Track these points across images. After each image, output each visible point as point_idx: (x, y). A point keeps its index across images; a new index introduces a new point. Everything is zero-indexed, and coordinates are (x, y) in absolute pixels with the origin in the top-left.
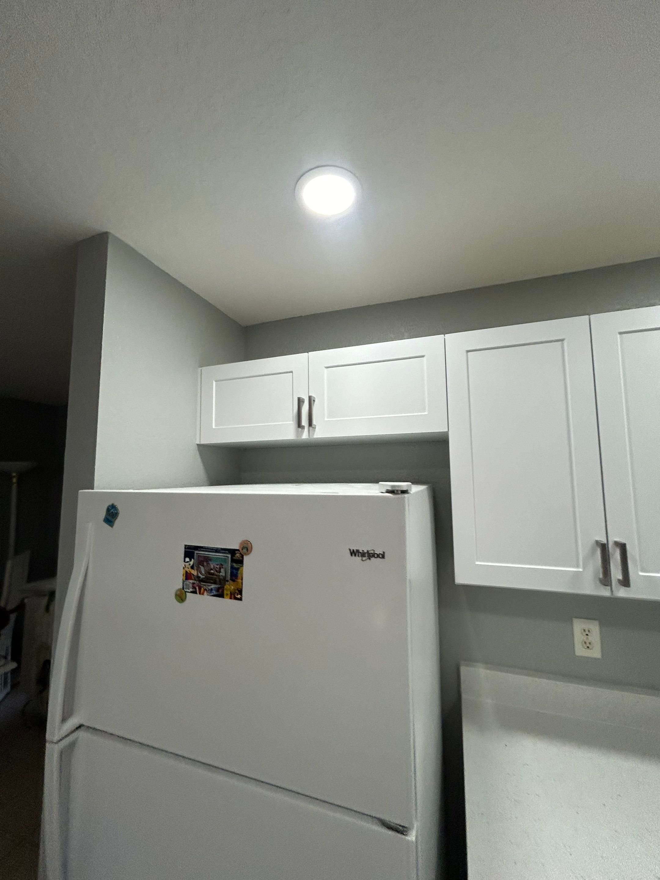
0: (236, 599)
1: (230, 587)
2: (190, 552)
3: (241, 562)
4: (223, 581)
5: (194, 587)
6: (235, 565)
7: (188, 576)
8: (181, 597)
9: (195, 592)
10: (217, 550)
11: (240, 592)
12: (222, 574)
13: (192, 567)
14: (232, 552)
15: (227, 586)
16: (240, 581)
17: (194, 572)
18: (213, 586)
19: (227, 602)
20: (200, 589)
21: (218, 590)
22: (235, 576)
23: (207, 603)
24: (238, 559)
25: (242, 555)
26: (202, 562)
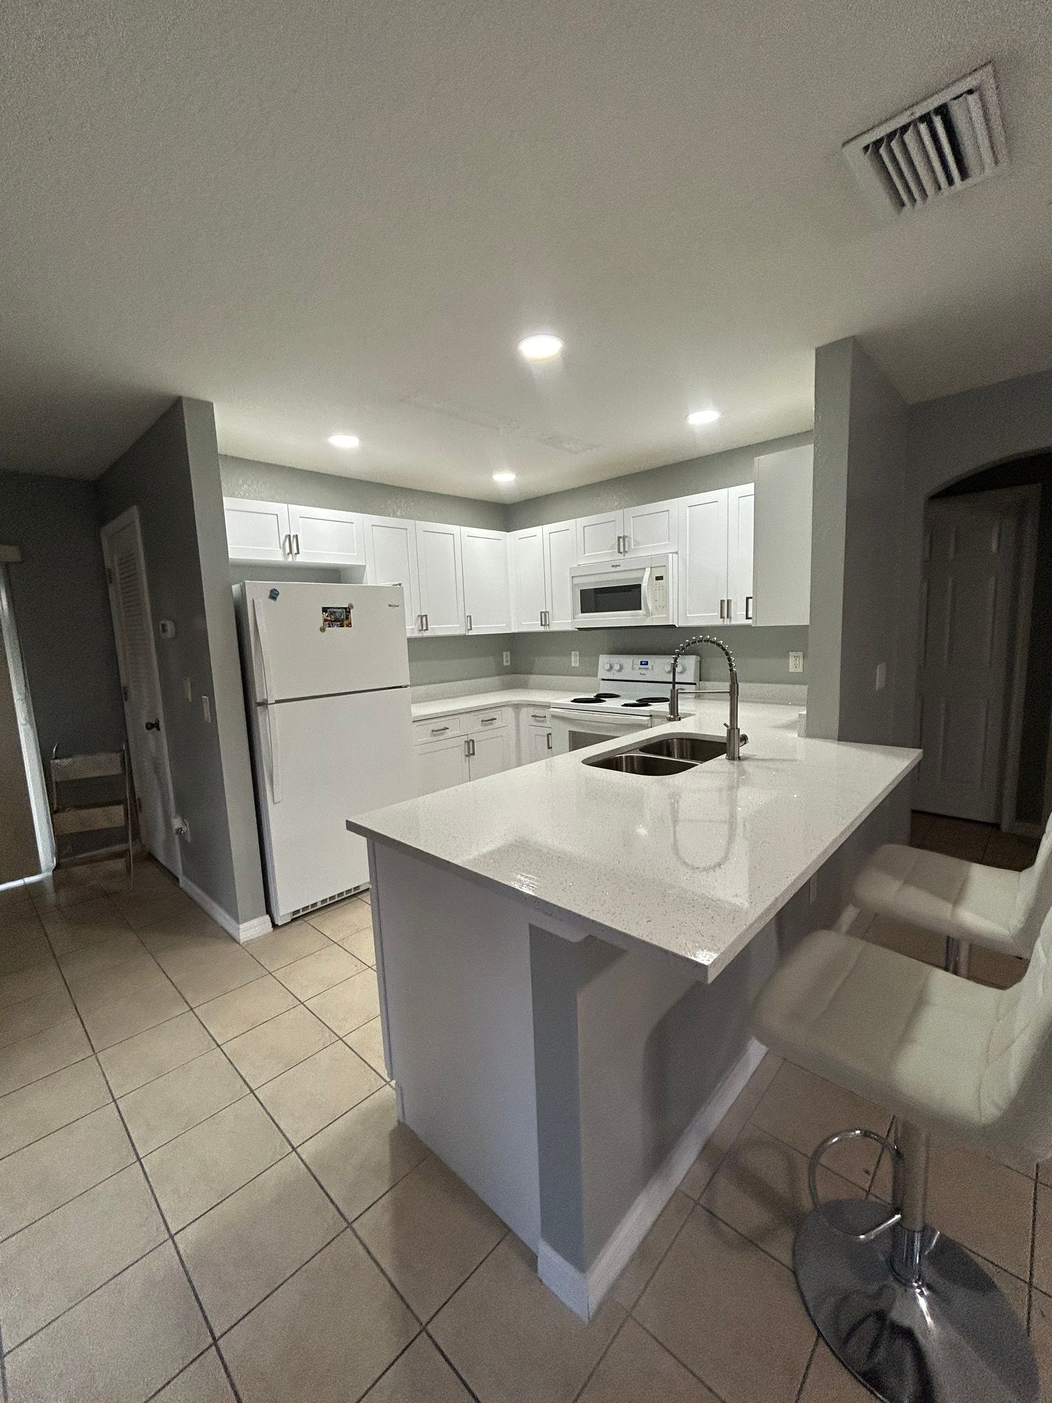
0: (349, 627)
1: (346, 622)
2: (325, 610)
3: (349, 612)
4: (343, 620)
5: (329, 625)
6: (347, 614)
7: (325, 620)
8: (323, 630)
9: (329, 627)
10: (339, 608)
11: (351, 624)
12: (342, 617)
13: (327, 616)
14: (346, 608)
15: (344, 622)
16: (350, 620)
17: (329, 618)
18: (339, 623)
19: (345, 628)
20: (332, 625)
21: (341, 624)
22: (347, 618)
23: (335, 630)
24: (348, 610)
25: (350, 609)
26: (331, 613)
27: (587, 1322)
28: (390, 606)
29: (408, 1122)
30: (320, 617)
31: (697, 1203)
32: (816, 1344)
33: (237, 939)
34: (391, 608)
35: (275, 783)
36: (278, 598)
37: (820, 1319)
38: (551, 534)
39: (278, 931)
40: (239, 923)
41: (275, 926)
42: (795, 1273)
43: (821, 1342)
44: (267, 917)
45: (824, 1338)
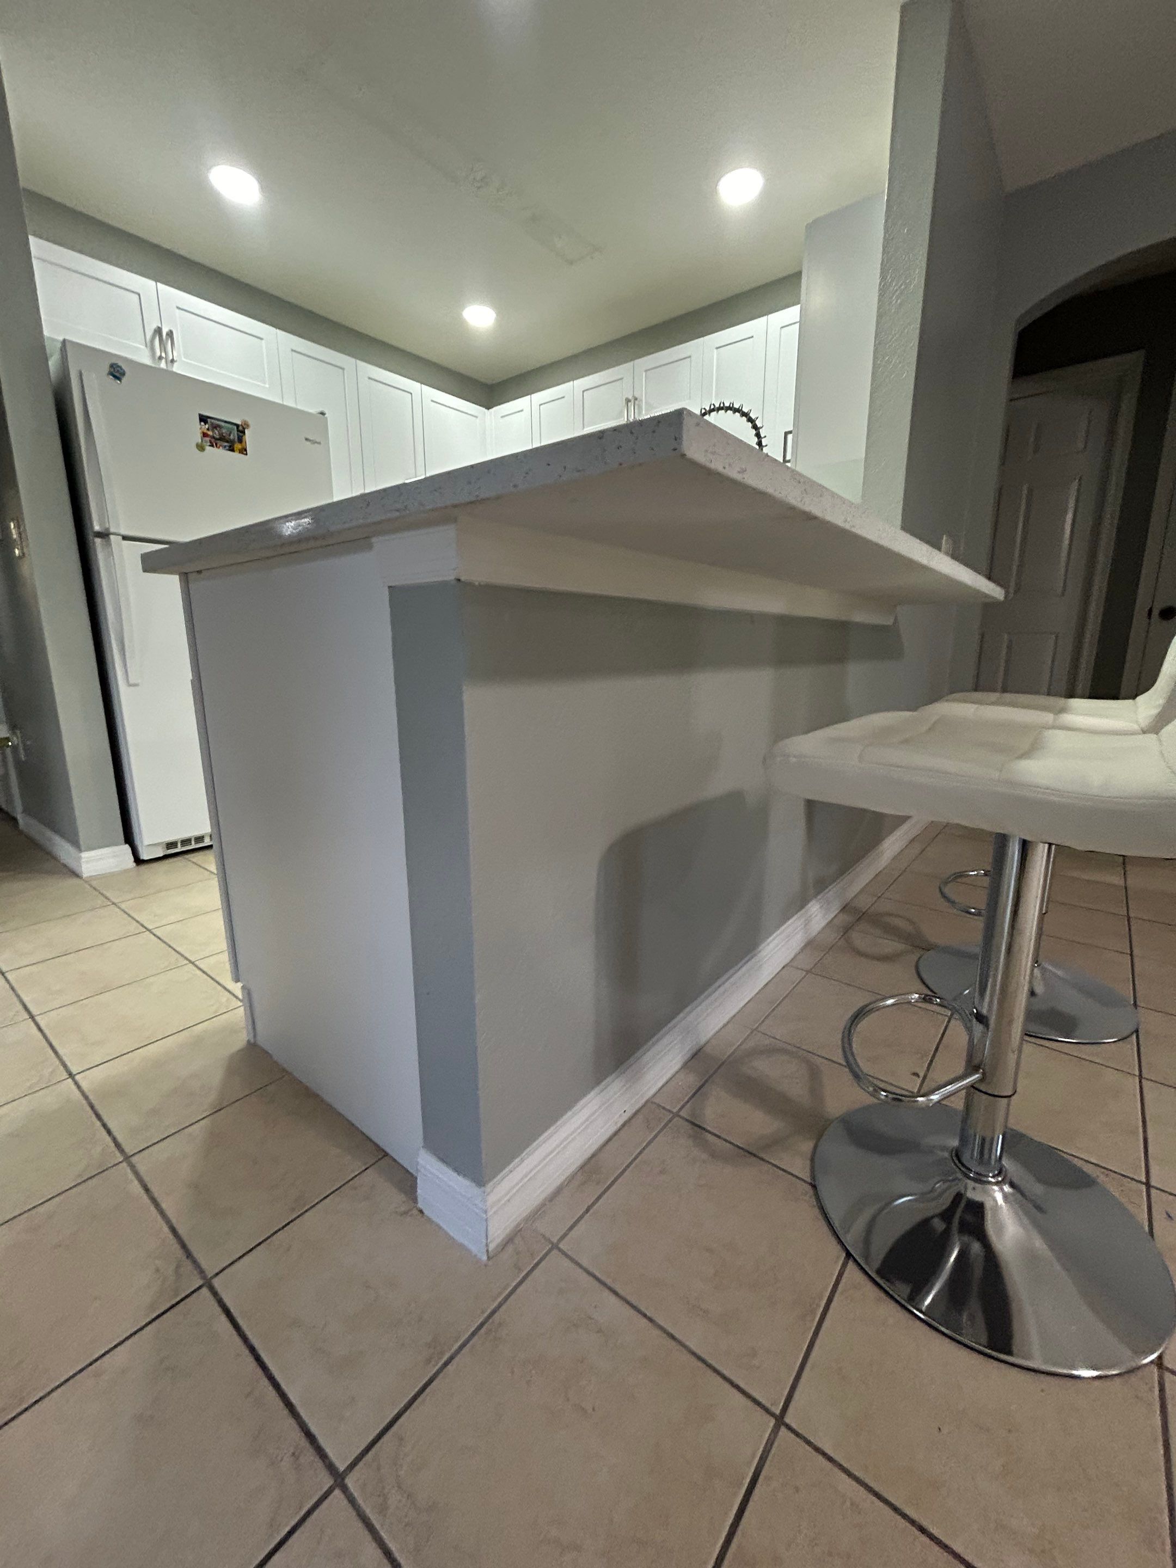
0: (243, 453)
1: (238, 446)
2: (204, 419)
3: (244, 432)
4: (233, 442)
5: (211, 442)
6: (240, 434)
7: (205, 435)
8: (201, 447)
9: (212, 446)
10: (226, 422)
11: (246, 450)
12: (232, 437)
13: (208, 429)
14: (237, 426)
15: (236, 446)
16: (244, 443)
17: (210, 433)
18: (226, 444)
19: (236, 455)
20: (216, 444)
21: (230, 447)
22: (240, 440)
23: (219, 454)
24: (241, 430)
25: (244, 429)
26: (215, 427)
27: (485, 1258)
28: (307, 439)
29: (261, 1041)
30: (197, 429)
31: (677, 1115)
32: (844, 1265)
33: (78, 872)
34: (308, 443)
35: (127, 654)
36: (124, 379)
37: (848, 1239)
38: (541, 406)
39: (143, 868)
40: (80, 851)
41: (138, 861)
42: (814, 1187)
43: (851, 1264)
44: (127, 848)
45: (855, 1260)
